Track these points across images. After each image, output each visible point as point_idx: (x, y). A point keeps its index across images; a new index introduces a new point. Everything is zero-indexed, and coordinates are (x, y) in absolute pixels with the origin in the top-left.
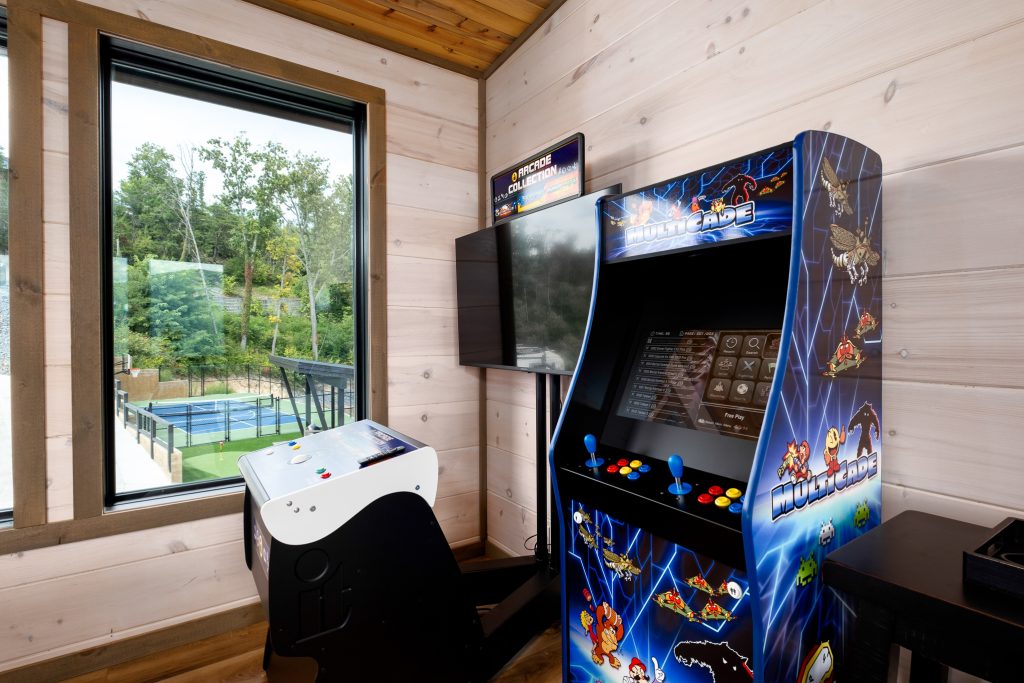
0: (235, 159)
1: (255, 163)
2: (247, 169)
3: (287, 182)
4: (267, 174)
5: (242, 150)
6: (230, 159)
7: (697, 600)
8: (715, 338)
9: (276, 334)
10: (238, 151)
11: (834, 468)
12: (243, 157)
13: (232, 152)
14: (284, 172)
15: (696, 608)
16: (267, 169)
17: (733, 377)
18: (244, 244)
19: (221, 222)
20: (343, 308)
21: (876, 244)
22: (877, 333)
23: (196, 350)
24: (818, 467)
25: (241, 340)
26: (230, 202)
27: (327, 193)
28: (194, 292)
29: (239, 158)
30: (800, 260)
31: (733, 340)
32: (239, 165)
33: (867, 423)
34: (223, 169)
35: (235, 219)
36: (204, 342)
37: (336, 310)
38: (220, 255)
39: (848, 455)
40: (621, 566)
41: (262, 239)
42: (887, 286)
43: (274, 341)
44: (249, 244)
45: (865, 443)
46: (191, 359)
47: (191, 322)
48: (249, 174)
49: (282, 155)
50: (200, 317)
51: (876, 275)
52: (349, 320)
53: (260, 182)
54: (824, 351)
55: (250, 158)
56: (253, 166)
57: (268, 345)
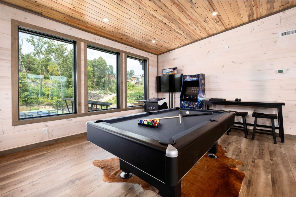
0: (38, 43)
1: (45, 44)
2: (42, 46)
3: (55, 50)
4: (48, 48)
5: (41, 40)
6: (37, 43)
7: (193, 105)
8: (193, 88)
9: (50, 93)
10: (40, 41)
11: (202, 96)
12: (41, 42)
13: (37, 40)
14: (53, 47)
15: (193, 106)
16: (48, 46)
17: (195, 90)
18: (40, 67)
19: (29, 60)
20: (70, 85)
21: (204, 81)
22: (204, 87)
23: (25, 97)
24: (201, 96)
25: (39, 95)
26: (36, 55)
27: (66, 54)
28: (23, 81)
29: (40, 43)
30: (200, 82)
31: (194, 88)
32: (40, 44)
33: (204, 93)
34: (34, 45)
35: (34, 59)
36: (28, 95)
37: (68, 86)
38: (28, 70)
39: (203, 95)
40: (187, 105)
41: (46, 66)
42: (205, 84)
43: (50, 95)
44: (42, 67)
45: (204, 95)
46: (23, 100)
47: (23, 89)
48: (43, 47)
49: (53, 42)
50: (26, 88)
51: (204, 83)
52: (72, 89)
53: (46, 50)
54: (201, 88)
55: (43, 43)
56: (44, 45)
57: (48, 96)
